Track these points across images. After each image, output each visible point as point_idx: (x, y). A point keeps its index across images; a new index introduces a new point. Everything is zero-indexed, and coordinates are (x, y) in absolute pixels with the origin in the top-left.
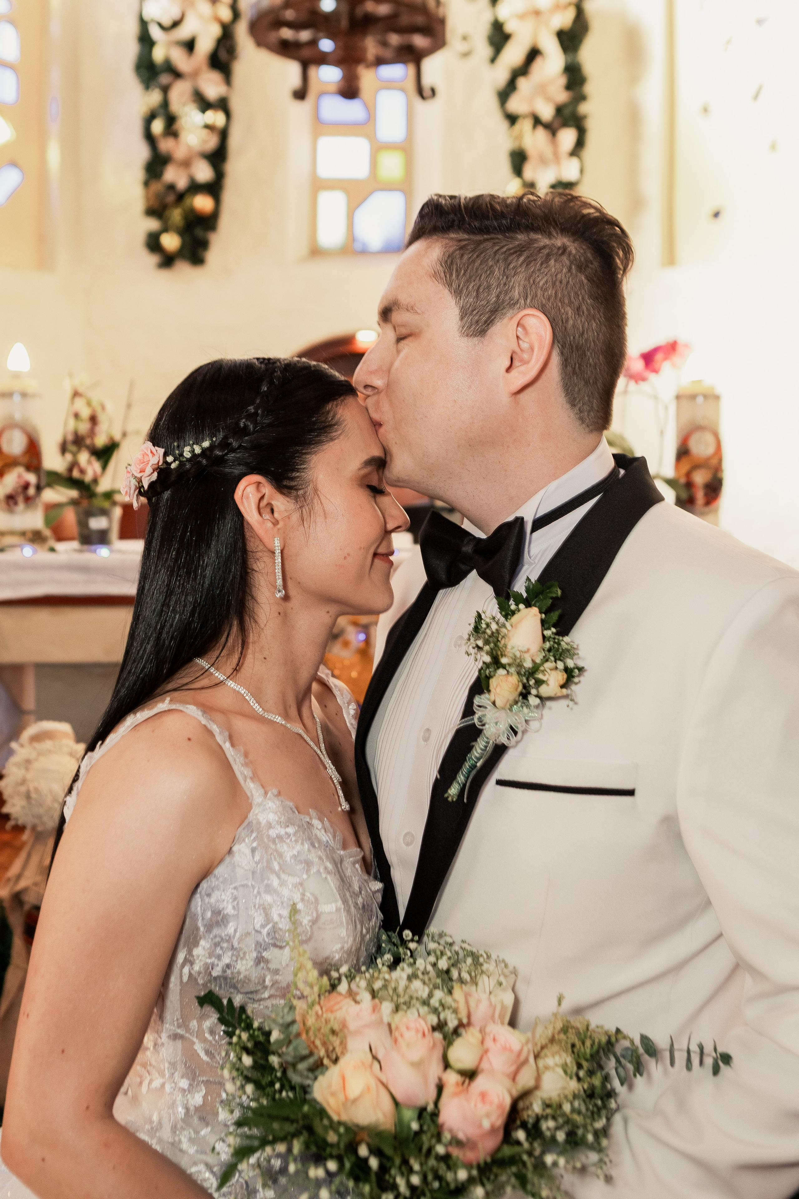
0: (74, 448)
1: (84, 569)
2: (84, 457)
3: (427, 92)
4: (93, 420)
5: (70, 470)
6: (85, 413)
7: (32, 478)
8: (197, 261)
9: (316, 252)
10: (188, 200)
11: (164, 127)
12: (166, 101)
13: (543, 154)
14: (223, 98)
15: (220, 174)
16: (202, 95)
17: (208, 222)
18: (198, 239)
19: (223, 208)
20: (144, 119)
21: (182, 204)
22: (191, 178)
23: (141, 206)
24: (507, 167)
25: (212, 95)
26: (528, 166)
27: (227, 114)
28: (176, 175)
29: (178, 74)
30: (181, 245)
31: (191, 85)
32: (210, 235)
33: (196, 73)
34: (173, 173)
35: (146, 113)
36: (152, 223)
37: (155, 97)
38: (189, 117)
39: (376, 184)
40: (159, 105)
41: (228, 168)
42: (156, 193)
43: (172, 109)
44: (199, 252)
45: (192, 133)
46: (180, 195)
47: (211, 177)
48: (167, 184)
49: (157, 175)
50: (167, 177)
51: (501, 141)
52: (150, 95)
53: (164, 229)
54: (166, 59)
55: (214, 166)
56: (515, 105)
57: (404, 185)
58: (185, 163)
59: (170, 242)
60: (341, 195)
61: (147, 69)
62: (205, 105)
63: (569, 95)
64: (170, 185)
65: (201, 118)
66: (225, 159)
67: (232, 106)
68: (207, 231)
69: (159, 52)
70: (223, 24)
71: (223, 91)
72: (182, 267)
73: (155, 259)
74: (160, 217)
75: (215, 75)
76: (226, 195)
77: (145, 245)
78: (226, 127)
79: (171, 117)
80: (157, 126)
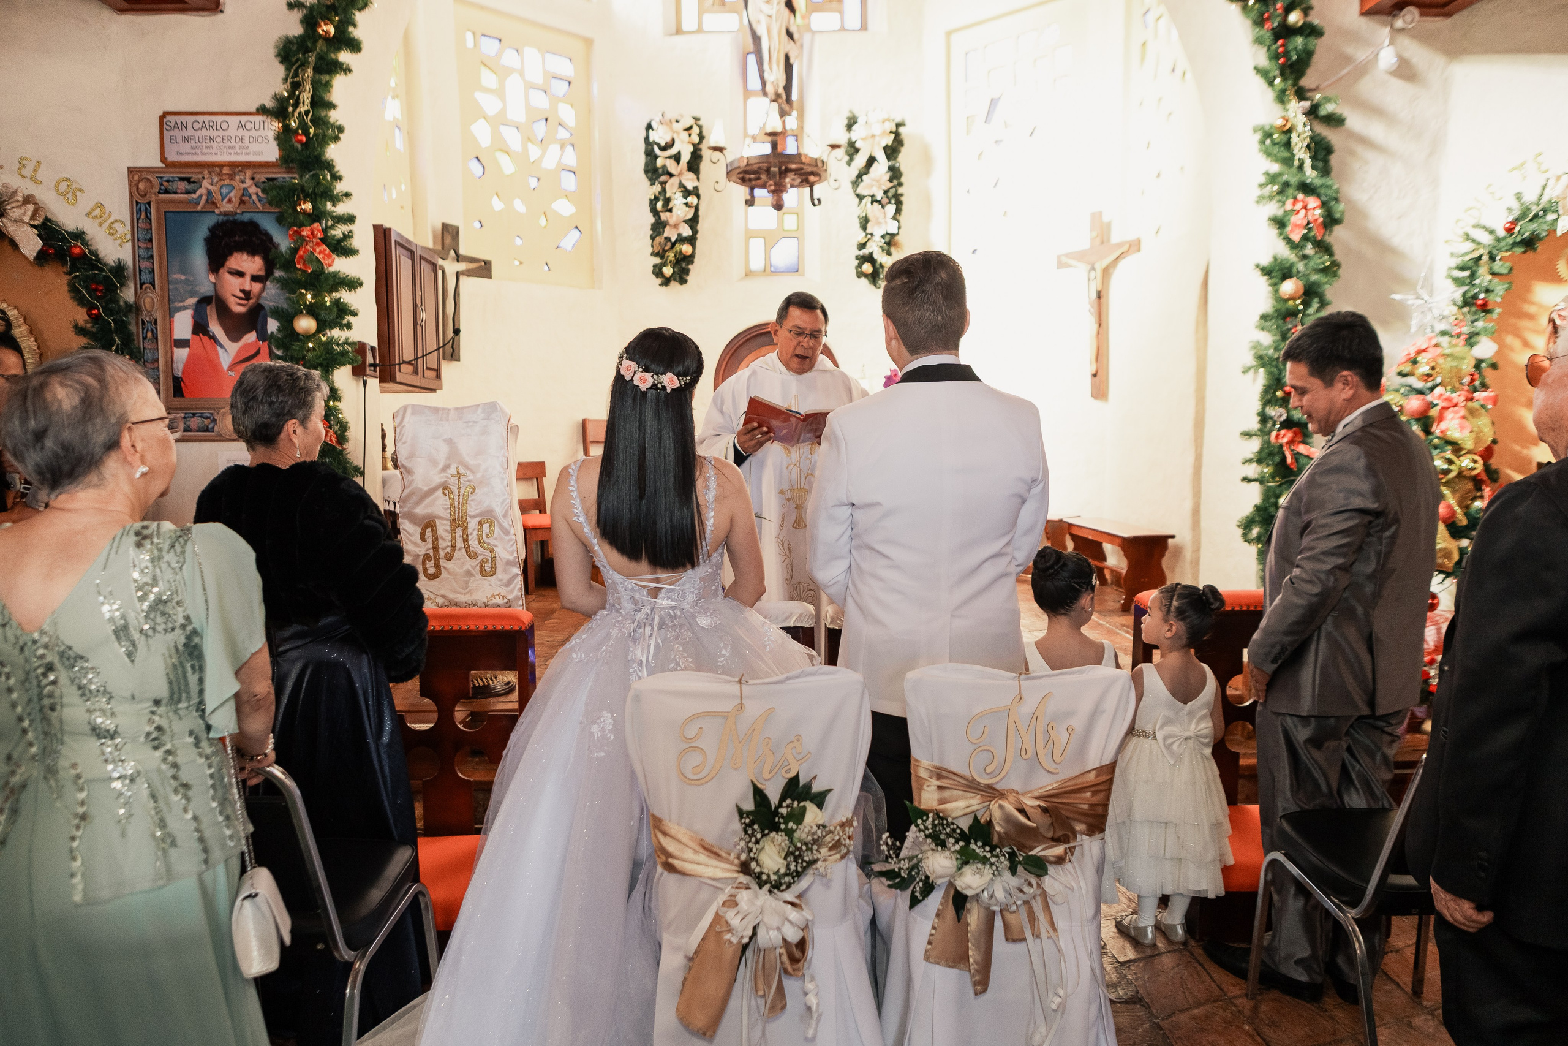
3: (815, 200)
8: (683, 281)
9: (749, 274)
10: (678, 247)
11: (664, 206)
12: (664, 191)
13: (878, 218)
14: (696, 188)
15: (695, 232)
16: (685, 187)
17: (689, 259)
18: (683, 269)
19: (697, 251)
20: (651, 200)
21: (674, 250)
22: (679, 235)
23: (650, 250)
24: (859, 225)
25: (690, 187)
26: (869, 225)
27: (698, 197)
28: (671, 233)
29: (671, 175)
30: (674, 272)
31: (678, 182)
32: (690, 267)
33: (680, 174)
34: (669, 232)
35: (653, 197)
36: (657, 260)
37: (657, 188)
38: (678, 201)
39: (782, 234)
40: (660, 193)
41: (699, 227)
42: (660, 243)
43: (668, 196)
44: (684, 276)
45: (680, 210)
46: (673, 245)
47: (690, 233)
48: (666, 238)
49: (660, 234)
50: (666, 235)
51: (854, 210)
52: (654, 187)
53: (665, 264)
54: (664, 167)
55: (691, 227)
56: (860, 191)
57: (798, 234)
58: (676, 226)
59: (668, 271)
60: (762, 240)
61: (653, 172)
62: (687, 193)
63: (891, 185)
64: (668, 239)
65: (685, 201)
66: (698, 222)
67: (701, 192)
68: (688, 264)
69: (659, 163)
70: (694, 145)
71: (696, 184)
72: (674, 285)
73: (659, 281)
74: (662, 257)
75: (691, 175)
76: (698, 243)
77: (653, 273)
78: (698, 204)
79: (667, 201)
80: (659, 205)
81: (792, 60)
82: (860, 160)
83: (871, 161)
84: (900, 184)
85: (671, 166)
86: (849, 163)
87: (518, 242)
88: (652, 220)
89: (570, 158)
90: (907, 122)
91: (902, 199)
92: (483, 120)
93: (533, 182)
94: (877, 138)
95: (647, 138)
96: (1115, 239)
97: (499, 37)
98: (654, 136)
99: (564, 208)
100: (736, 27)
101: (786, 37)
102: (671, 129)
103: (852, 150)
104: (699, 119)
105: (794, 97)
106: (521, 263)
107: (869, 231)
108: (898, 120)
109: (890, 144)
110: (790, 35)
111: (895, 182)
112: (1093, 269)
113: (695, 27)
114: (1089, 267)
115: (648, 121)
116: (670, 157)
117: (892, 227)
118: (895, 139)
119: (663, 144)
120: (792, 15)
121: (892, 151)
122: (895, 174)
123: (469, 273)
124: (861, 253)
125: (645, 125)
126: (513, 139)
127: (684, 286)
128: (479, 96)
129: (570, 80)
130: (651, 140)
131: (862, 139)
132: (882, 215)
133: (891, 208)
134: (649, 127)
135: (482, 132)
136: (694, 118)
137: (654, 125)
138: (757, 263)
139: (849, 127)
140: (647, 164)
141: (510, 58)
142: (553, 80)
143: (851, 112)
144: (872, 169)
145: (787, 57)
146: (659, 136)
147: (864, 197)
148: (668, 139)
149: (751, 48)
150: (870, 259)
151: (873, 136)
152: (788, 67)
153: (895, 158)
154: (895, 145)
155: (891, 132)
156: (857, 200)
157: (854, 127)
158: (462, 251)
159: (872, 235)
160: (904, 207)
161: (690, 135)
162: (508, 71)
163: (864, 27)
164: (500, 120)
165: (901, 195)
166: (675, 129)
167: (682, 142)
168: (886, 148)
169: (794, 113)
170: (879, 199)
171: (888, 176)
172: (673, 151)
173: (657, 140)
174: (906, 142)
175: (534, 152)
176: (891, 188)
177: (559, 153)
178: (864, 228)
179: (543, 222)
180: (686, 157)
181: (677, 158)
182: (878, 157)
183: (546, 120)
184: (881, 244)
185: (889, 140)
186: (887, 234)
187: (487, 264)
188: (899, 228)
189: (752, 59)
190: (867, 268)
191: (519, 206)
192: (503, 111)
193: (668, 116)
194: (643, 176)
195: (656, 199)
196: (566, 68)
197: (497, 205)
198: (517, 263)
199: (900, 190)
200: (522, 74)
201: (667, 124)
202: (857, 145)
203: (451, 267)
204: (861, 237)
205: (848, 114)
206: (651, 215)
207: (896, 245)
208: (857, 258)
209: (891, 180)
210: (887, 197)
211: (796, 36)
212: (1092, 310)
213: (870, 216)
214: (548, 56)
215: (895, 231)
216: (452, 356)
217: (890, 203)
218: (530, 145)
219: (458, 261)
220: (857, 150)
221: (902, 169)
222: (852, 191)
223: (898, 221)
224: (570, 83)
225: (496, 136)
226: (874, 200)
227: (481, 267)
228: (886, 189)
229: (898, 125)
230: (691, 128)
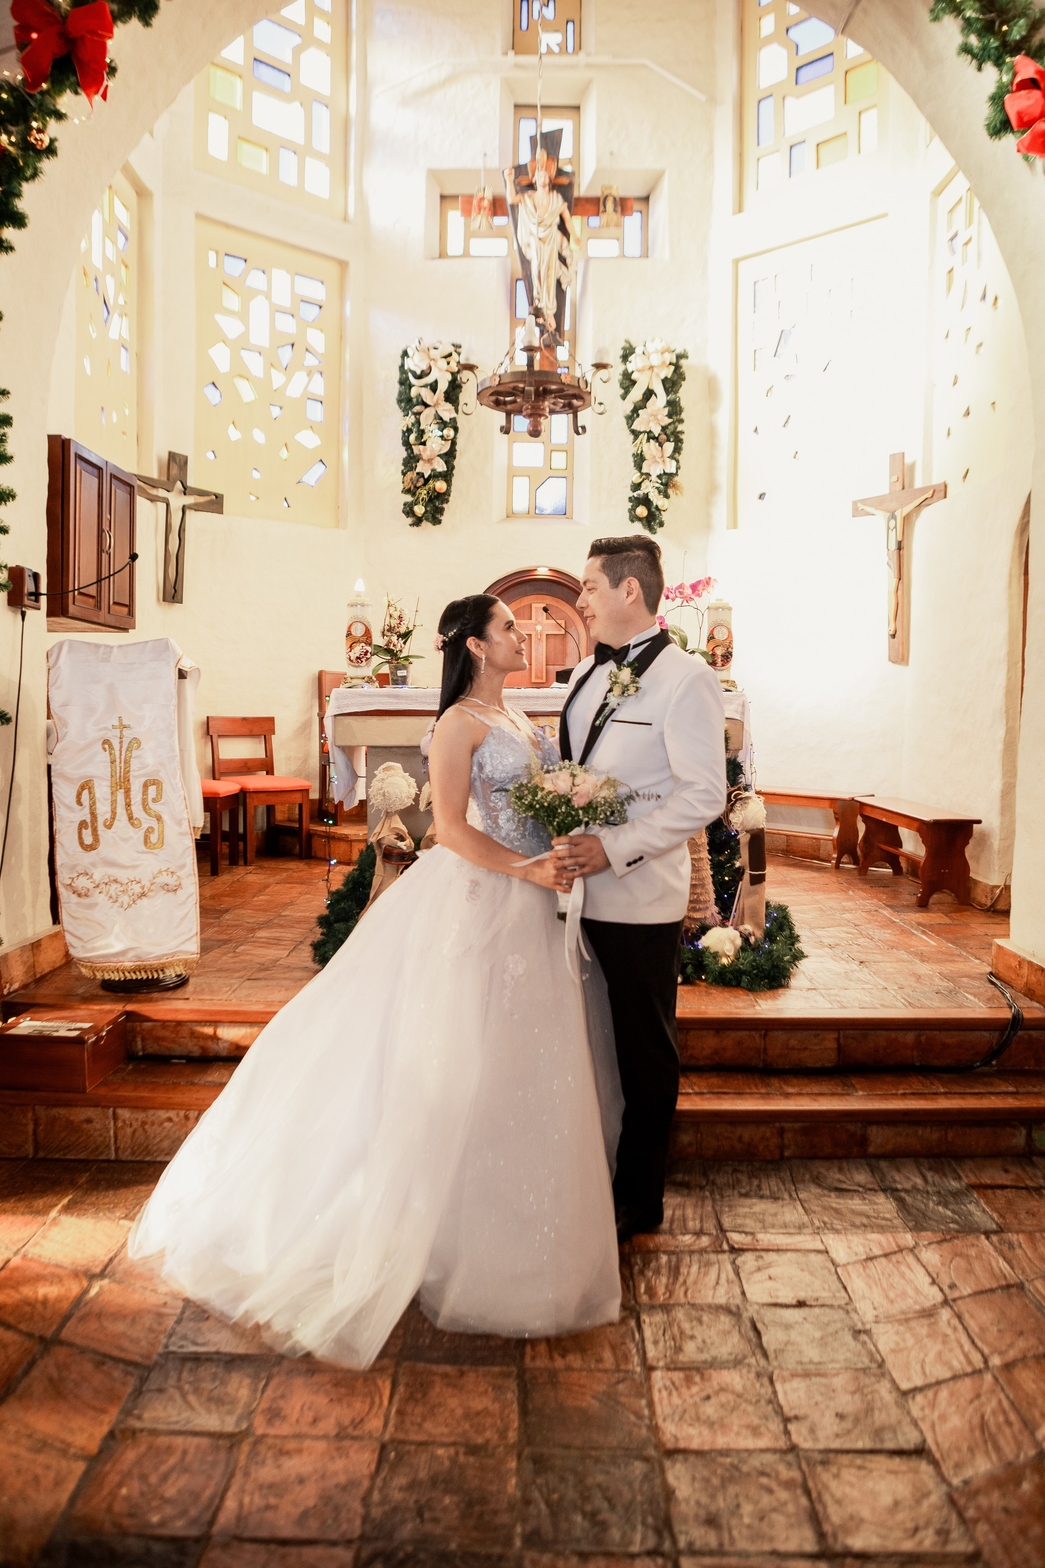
0: (389, 634)
1: (396, 696)
2: (394, 638)
3: (580, 430)
4: (400, 617)
5: (387, 645)
6: (396, 615)
7: (369, 649)
8: (436, 521)
9: (511, 515)
10: (431, 484)
11: (417, 439)
12: (418, 422)
13: (654, 457)
14: (454, 420)
15: (451, 468)
16: (441, 419)
17: (443, 497)
18: (437, 508)
19: (453, 488)
20: (404, 433)
21: (427, 487)
22: (433, 470)
23: (401, 487)
24: (633, 464)
25: (446, 418)
26: (645, 465)
27: (456, 430)
28: (423, 468)
29: (426, 406)
30: (426, 512)
31: (434, 412)
32: (445, 506)
33: (437, 404)
34: (421, 467)
35: (405, 429)
36: (409, 498)
37: (411, 419)
38: (433, 433)
39: (549, 473)
40: (413, 425)
41: (456, 463)
42: (411, 479)
43: (422, 427)
44: (438, 516)
45: (435, 444)
46: (427, 481)
47: (445, 469)
48: (418, 474)
49: (412, 469)
50: (418, 470)
51: (629, 447)
52: (407, 418)
53: (416, 503)
54: (420, 395)
55: (446, 462)
56: (637, 425)
57: (568, 475)
58: (430, 461)
59: (419, 510)
60: (527, 479)
61: (407, 402)
62: (443, 424)
63: (671, 420)
64: (421, 475)
65: (440, 433)
66: (455, 458)
67: (459, 425)
68: (442, 503)
69: (414, 392)
70: (453, 374)
71: (454, 415)
72: (425, 524)
73: (410, 520)
74: (414, 495)
75: (449, 406)
76: (454, 480)
77: (403, 512)
78: (455, 437)
79: (421, 433)
80: (412, 438)
81: (564, 287)
82: (636, 394)
83: (649, 394)
84: (681, 421)
85: (427, 395)
86: (624, 397)
87: (256, 475)
88: (404, 454)
89: (318, 386)
90: (690, 355)
91: (682, 437)
92: (222, 344)
93: (275, 412)
94: (655, 370)
95: (402, 367)
96: (918, 484)
97: (245, 257)
98: (409, 364)
99: (309, 440)
100: (504, 252)
101: (558, 262)
102: (429, 357)
103: (627, 383)
104: (460, 347)
105: (567, 326)
106: (258, 498)
107: (644, 470)
108: (679, 350)
109: (669, 377)
110: (563, 260)
111: (675, 418)
112: (893, 517)
113: (460, 252)
114: (888, 514)
115: (402, 348)
116: (425, 386)
117: (671, 467)
118: (675, 371)
119: (418, 372)
120: (565, 240)
121: (672, 384)
122: (674, 409)
123: (197, 507)
124: (635, 494)
125: (400, 353)
126: (255, 364)
127: (438, 526)
128: (219, 318)
129: (321, 304)
130: (406, 368)
131: (639, 371)
132: (659, 454)
133: (669, 447)
134: (405, 354)
135: (221, 356)
136: (454, 345)
137: (410, 352)
138: (521, 504)
139: (625, 358)
140: (400, 393)
141: (256, 280)
142: (302, 304)
143: (627, 341)
144: (649, 404)
145: (559, 283)
146: (415, 364)
147: (641, 433)
148: (424, 367)
149: (519, 272)
150: (645, 501)
151: (651, 368)
152: (560, 294)
153: (676, 392)
154: (676, 378)
155: (671, 364)
156: (632, 437)
157: (630, 359)
158: (190, 483)
159: (648, 475)
160: (685, 446)
161: (448, 363)
162: (254, 293)
163: (645, 253)
164: (242, 344)
165: (682, 432)
166: (432, 357)
167: (440, 370)
168: (665, 381)
169: (566, 343)
170: (657, 435)
171: (666, 411)
172: (429, 380)
173: (413, 368)
174: (687, 376)
175: (278, 379)
176: (670, 424)
177: (306, 379)
178: (639, 466)
179: (284, 454)
180: (443, 386)
181: (434, 387)
182: (655, 391)
183: (293, 345)
184: (658, 485)
185: (669, 372)
186: (665, 473)
187: (219, 498)
188: (678, 468)
189: (521, 286)
190: (642, 511)
191: (259, 436)
192: (246, 334)
193: (426, 343)
194: (397, 407)
195: (409, 431)
196: (317, 291)
197: (234, 434)
198: (253, 498)
199: (680, 428)
200: (268, 296)
201: (424, 352)
202: (634, 377)
203: (177, 501)
204: (636, 477)
205: (623, 344)
206: (404, 448)
207: (674, 486)
208: (630, 499)
209: (670, 416)
210: (666, 434)
211: (568, 261)
212: (891, 563)
213: (646, 454)
214: (297, 277)
215: (674, 472)
216: (173, 597)
217: (668, 440)
218: (273, 370)
219: (185, 494)
220: (634, 383)
221: (682, 404)
222: (626, 427)
223: (678, 461)
224: (321, 307)
225: (236, 360)
226: (651, 436)
227: (211, 502)
228: (663, 424)
229: (679, 357)
230: (450, 355)
